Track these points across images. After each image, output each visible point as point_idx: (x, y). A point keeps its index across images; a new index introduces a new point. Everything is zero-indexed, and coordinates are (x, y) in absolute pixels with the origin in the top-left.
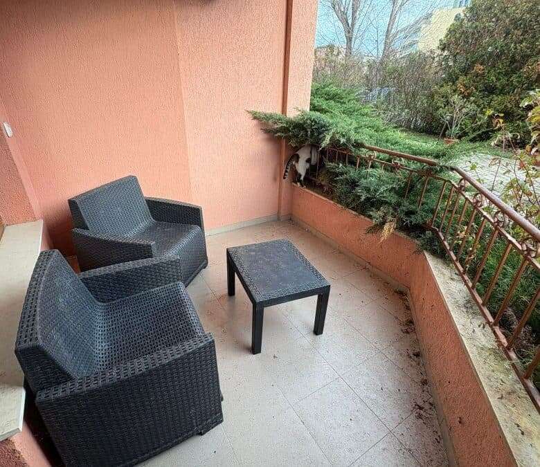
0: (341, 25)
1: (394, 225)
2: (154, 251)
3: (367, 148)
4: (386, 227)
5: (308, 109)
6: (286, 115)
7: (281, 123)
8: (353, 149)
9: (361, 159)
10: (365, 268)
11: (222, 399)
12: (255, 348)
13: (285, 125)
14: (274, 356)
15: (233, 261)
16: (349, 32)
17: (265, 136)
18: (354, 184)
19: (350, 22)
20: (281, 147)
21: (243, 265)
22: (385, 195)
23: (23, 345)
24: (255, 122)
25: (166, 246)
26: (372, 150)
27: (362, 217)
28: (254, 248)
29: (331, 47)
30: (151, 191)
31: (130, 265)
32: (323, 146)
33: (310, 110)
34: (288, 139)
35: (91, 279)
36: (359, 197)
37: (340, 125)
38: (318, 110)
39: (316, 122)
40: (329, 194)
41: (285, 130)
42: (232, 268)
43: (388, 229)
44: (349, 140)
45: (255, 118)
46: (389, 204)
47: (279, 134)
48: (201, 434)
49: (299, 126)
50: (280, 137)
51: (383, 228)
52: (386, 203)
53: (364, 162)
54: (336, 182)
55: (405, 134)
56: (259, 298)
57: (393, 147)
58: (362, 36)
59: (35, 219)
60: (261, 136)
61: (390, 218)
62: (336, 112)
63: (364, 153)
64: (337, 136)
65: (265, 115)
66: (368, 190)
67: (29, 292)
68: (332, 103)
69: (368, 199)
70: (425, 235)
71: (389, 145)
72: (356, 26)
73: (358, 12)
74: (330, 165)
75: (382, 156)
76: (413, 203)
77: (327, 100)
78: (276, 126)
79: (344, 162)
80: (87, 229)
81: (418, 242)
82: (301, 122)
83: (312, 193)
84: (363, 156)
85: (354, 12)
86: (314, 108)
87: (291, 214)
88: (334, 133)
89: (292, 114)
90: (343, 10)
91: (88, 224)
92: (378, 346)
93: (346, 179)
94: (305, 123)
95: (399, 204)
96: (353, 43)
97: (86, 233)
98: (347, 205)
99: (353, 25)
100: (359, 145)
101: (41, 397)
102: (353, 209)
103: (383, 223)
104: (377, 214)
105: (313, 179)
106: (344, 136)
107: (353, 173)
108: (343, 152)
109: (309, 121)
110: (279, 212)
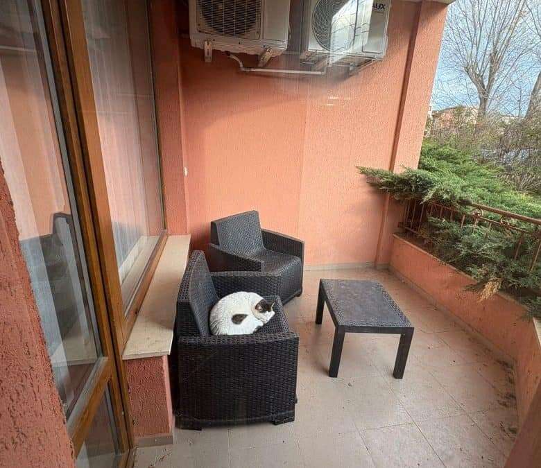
0: (474, 87)
1: (497, 285)
2: (263, 267)
3: (473, 205)
4: (488, 286)
5: (415, 168)
6: (392, 172)
7: (387, 178)
8: (458, 206)
9: (467, 216)
10: (464, 330)
11: (296, 402)
12: (333, 372)
13: (390, 180)
14: (349, 385)
15: (324, 290)
16: (484, 93)
17: (371, 189)
18: (457, 239)
19: (486, 83)
20: (385, 199)
21: (332, 295)
22: (488, 253)
23: (181, 300)
24: (363, 176)
25: (272, 268)
26: (480, 208)
27: (462, 273)
28: (345, 283)
29: (459, 109)
30: (267, 224)
31: (245, 273)
32: (425, 200)
33: (419, 168)
34: (393, 192)
35: (217, 278)
36: (459, 252)
37: (447, 183)
38: (427, 169)
39: (421, 179)
40: (429, 247)
41: (389, 184)
42: (322, 296)
43: (491, 289)
44: (453, 197)
45: (363, 173)
46: (495, 263)
47: (383, 188)
48: (275, 423)
49: (404, 182)
50: (384, 191)
51: (484, 287)
52: (490, 261)
53: (470, 220)
54: (437, 235)
55: (530, 197)
56: (341, 322)
57: (508, 208)
58: (501, 97)
59: (186, 234)
60: (367, 188)
61: (493, 277)
62: (446, 171)
63: (470, 211)
64: (441, 192)
65: (373, 171)
66: (470, 246)
67: (184, 276)
68: (445, 163)
69: (468, 255)
70: (535, 301)
71: (503, 206)
72: (494, 87)
73: (497, 74)
74: (432, 219)
75: (492, 215)
76: (525, 265)
77: (439, 159)
78: (382, 181)
79: (448, 218)
80: (218, 244)
81: (528, 309)
82: (406, 178)
83: (412, 245)
84: (469, 213)
85: (492, 74)
86: (422, 166)
87: (389, 264)
88: (437, 190)
89: (399, 171)
90: (478, 73)
91: (220, 241)
92: (464, 407)
93: (448, 234)
94: (410, 179)
95: (505, 265)
96: (488, 103)
97: (217, 247)
98: (447, 260)
99: (489, 86)
100: (464, 203)
101: (182, 339)
102: (453, 264)
103: (485, 281)
104: (478, 272)
105: (415, 232)
106: (448, 193)
107: (455, 228)
108: (448, 208)
109: (414, 178)
110: (376, 260)
